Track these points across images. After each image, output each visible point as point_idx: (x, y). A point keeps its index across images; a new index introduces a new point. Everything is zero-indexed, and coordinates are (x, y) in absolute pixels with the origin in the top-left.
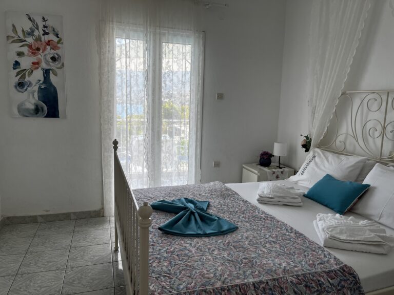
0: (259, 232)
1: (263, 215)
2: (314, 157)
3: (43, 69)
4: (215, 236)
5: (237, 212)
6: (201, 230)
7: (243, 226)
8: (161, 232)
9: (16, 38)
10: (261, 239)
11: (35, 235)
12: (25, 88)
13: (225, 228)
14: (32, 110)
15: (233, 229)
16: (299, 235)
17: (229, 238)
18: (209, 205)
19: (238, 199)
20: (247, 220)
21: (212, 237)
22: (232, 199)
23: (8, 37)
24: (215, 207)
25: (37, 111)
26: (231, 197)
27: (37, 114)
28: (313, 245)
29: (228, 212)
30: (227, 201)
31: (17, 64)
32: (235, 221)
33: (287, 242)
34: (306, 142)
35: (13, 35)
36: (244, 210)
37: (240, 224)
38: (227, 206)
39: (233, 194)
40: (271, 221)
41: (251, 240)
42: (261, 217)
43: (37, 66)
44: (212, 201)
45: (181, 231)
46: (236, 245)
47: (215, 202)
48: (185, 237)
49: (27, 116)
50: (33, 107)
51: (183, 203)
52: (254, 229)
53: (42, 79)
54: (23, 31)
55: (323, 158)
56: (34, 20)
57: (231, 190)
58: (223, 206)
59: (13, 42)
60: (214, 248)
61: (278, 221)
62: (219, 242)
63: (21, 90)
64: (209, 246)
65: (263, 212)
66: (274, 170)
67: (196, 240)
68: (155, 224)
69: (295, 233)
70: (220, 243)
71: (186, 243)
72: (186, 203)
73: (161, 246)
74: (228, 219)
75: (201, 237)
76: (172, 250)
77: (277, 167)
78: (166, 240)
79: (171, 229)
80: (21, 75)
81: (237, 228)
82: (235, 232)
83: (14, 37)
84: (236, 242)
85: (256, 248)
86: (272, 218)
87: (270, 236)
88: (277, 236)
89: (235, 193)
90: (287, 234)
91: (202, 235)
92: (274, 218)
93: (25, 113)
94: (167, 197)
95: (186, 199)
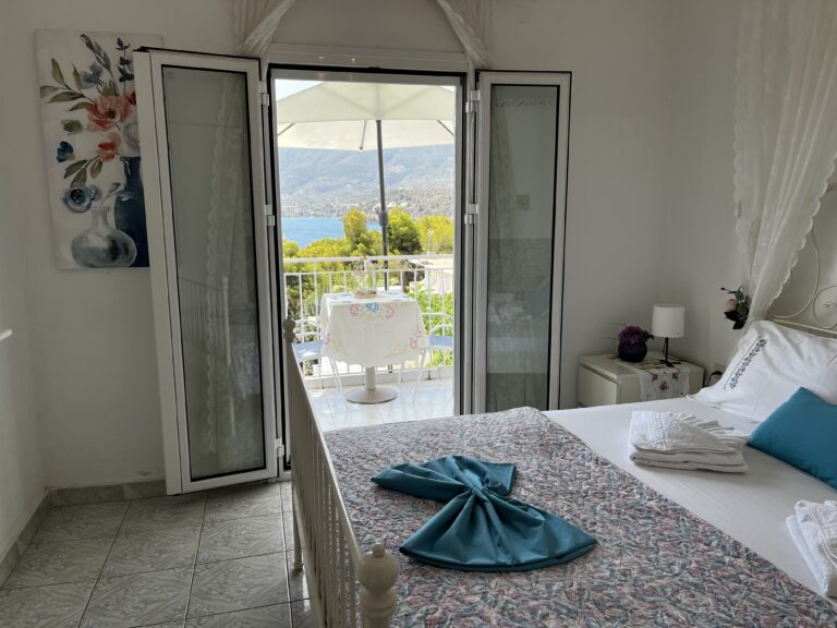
0: (653, 556)
1: (652, 503)
2: (762, 343)
3: (124, 159)
4: (542, 568)
5: (586, 492)
6: (507, 552)
7: (607, 537)
8: (407, 559)
9: (61, 91)
10: (660, 577)
11: (118, 533)
12: (86, 204)
13: (566, 543)
14: (104, 251)
15: (585, 548)
16: (758, 564)
17: (578, 576)
18: (515, 475)
19: (583, 456)
20: (614, 517)
21: (535, 573)
22: (568, 454)
23: (43, 89)
24: (530, 480)
25: (115, 252)
26: (567, 450)
27: (114, 259)
28: (799, 594)
29: (565, 494)
30: (557, 461)
31: (65, 149)
32: (584, 520)
33: (732, 585)
34: (737, 305)
35: (56, 84)
36: (604, 488)
37: (599, 530)
38: (561, 477)
39: (571, 442)
40: (678, 519)
41: (636, 580)
42: (650, 509)
43: (110, 152)
44: (522, 464)
45: (455, 555)
46: (602, 599)
47: (529, 465)
48: (466, 572)
49: (92, 266)
50: (104, 245)
51: (452, 473)
52: (637, 545)
53: (123, 180)
54: (76, 73)
55: (786, 348)
56: (100, 49)
57: (562, 430)
58: (550, 478)
59: (56, 99)
60: (546, 610)
61: (696, 522)
62: (555, 588)
63: (77, 208)
64: (533, 603)
65: (653, 495)
66: (655, 371)
67: (496, 582)
68: (391, 534)
69: (748, 558)
70: (558, 591)
71: (472, 591)
72: (460, 473)
73: (410, 603)
74: (568, 516)
75: (507, 572)
76: (437, 614)
77: (662, 362)
78: (420, 583)
79: (431, 550)
80: (75, 174)
81: (594, 542)
82: (591, 555)
83: (56, 89)
84: (599, 589)
85: (654, 606)
86: (679, 513)
87: (683, 567)
88: (700, 569)
89: (575, 438)
90: (727, 559)
91: (509, 566)
92: (683, 511)
93: (87, 259)
94: (412, 454)
95: (458, 459)
